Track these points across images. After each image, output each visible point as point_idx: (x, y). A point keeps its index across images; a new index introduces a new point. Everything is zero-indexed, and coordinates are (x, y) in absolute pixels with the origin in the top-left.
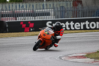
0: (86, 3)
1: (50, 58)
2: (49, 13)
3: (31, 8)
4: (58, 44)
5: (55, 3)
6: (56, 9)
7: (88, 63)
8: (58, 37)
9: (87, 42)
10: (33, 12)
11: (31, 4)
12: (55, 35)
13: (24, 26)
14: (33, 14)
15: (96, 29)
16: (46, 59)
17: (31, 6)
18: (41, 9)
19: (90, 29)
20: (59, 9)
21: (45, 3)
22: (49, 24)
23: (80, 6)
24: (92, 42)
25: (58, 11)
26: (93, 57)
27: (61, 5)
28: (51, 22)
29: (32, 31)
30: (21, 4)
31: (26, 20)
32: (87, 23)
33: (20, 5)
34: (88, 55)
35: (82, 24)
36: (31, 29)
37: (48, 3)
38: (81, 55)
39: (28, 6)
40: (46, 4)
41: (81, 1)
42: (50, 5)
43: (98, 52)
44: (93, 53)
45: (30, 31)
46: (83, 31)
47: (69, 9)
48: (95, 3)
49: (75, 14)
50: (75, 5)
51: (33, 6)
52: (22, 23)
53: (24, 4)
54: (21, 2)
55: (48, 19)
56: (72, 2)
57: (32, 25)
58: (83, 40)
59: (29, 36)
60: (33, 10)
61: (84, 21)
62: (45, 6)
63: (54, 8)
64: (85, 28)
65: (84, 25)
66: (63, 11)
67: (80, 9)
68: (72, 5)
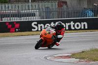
0: (71, 4)
2: (34, 14)
3: (17, 9)
4: (59, 43)
5: (40, 4)
6: (41, 10)
7: (73, 63)
8: (59, 36)
9: (72, 42)
10: (18, 12)
11: (17, 5)
13: (10, 26)
14: (19, 15)
15: (81, 29)
16: (32, 59)
17: (17, 7)
18: (26, 10)
19: (75, 29)
20: (44, 10)
21: (30, 4)
22: (35, 25)
23: (65, 7)
24: (77, 42)
25: (43, 12)
26: (78, 57)
27: (46, 6)
28: (36, 23)
29: (17, 32)
30: (7, 5)
31: (12, 21)
32: (72, 23)
33: (5, 6)
34: (73, 56)
36: (17, 30)
37: (34, 4)
38: (66, 55)
39: (13, 7)
40: (32, 5)
41: (66, 2)
42: (35, 6)
43: (83, 52)
44: (78, 53)
45: (16, 32)
46: (68, 31)
47: (54, 10)
48: (80, 4)
49: (60, 14)
50: (60, 5)
51: (18, 7)
52: (7, 24)
53: (10, 5)
54: (7, 3)
55: (33, 20)
56: (57, 3)
57: (17, 26)
58: (68, 40)
59: (15, 36)
60: (18, 10)
62: (30, 6)
63: (39, 9)
64: (70, 29)
65: (69, 26)
66: (48, 12)
67: (65, 10)
68: (57, 6)
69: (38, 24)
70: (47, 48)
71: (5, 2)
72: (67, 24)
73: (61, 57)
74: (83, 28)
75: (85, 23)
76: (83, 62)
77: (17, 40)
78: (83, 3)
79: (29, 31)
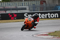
0: (48, 2)
1: (27, 36)
2: (26, 8)
5: (30, 2)
6: (30, 6)
7: (50, 38)
8: (36, 22)
9: (49, 26)
10: (16, 7)
12: (34, 21)
16: (24, 36)
17: (15, 4)
19: (51, 18)
20: (32, 6)
22: (26, 15)
23: (44, 4)
24: (52, 26)
25: (31, 7)
26: (52, 35)
27: (33, 4)
28: (27, 14)
30: (9, 3)
31: (12, 13)
32: (49, 14)
34: (50, 34)
35: (46, 15)
37: (25, 2)
38: (45, 34)
39: (13, 4)
40: (24, 3)
41: (45, 1)
42: (26, 3)
43: (56, 32)
44: (52, 33)
45: (14, 19)
46: (46, 19)
47: (38, 6)
48: (54, 2)
50: (41, 3)
51: (16, 4)
52: (9, 14)
53: (11, 3)
54: (9, 1)
55: (25, 12)
56: (40, 2)
57: (15, 15)
58: (46, 25)
59: (14, 22)
60: (16, 6)
61: (47, 13)
63: (29, 5)
64: (48, 17)
66: (34, 7)
67: (45, 6)
68: (40, 3)
69: (28, 14)
70: (28, 30)
71: (8, 1)
72: (46, 14)
73: (42, 35)
74: (55, 17)
75: (57, 14)
76: (56, 38)
77: (15, 24)
78: (56, 2)
79: (23, 19)
